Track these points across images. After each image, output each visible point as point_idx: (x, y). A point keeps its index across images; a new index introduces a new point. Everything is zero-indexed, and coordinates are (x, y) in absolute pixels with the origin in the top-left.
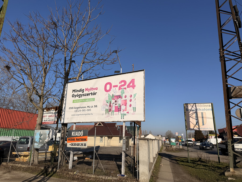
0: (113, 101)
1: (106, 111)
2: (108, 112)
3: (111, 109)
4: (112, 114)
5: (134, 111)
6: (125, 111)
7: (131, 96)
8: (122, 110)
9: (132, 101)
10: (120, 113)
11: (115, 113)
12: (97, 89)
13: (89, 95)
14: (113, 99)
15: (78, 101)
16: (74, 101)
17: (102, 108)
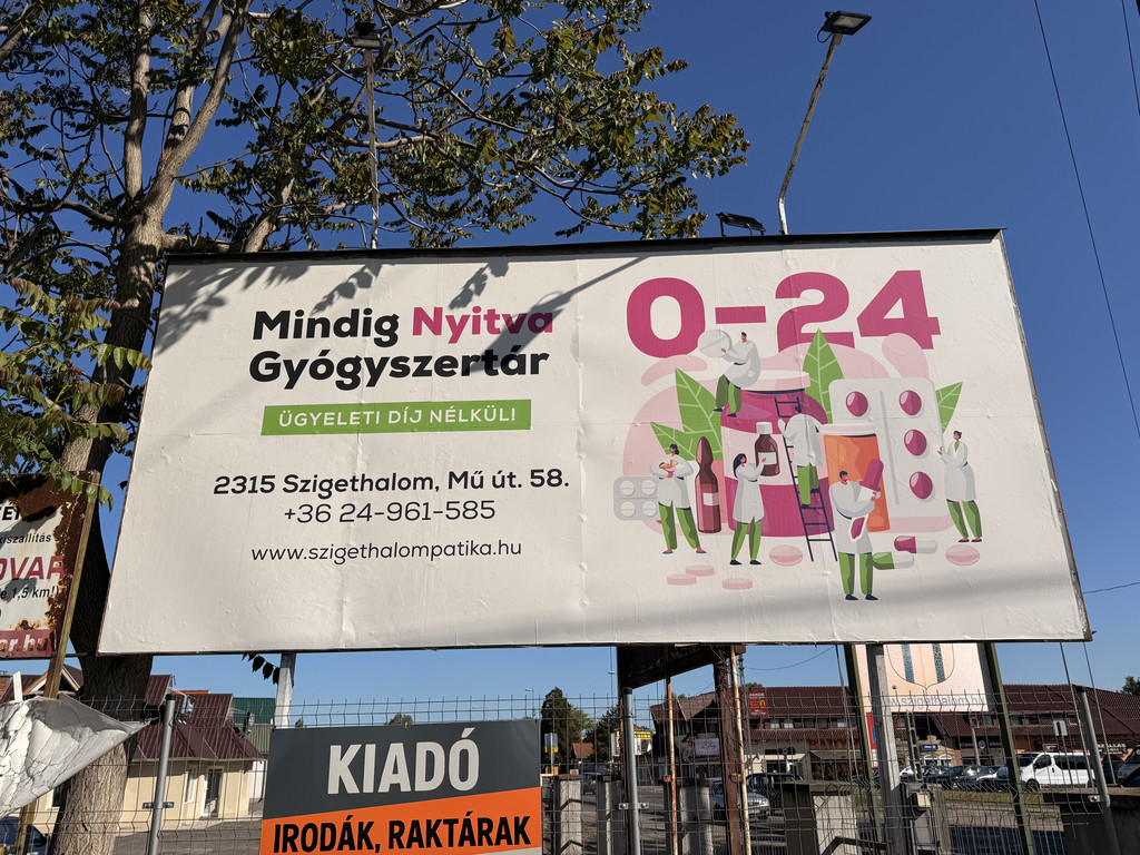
0: (733, 442)
1: (670, 521)
2: (693, 537)
4: (744, 555)
7: (913, 404)
8: (837, 518)
9: (933, 446)
10: (822, 548)
11: (768, 544)
12: (548, 328)
13: (459, 370)
14: (732, 422)
15: (326, 419)
16: (285, 421)
17: (619, 499)
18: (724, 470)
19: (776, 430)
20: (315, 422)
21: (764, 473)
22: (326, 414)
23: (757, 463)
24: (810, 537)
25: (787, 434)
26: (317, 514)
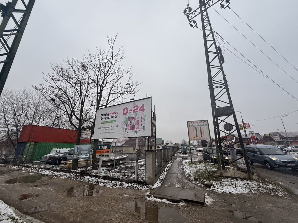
1: (124, 129)
4: (128, 132)
5: (144, 129)
6: (137, 129)
7: (142, 117)
12: (118, 113)
13: (112, 118)
14: (129, 120)
17: (121, 127)
18: (128, 125)
22: (104, 122)
26: (104, 130)
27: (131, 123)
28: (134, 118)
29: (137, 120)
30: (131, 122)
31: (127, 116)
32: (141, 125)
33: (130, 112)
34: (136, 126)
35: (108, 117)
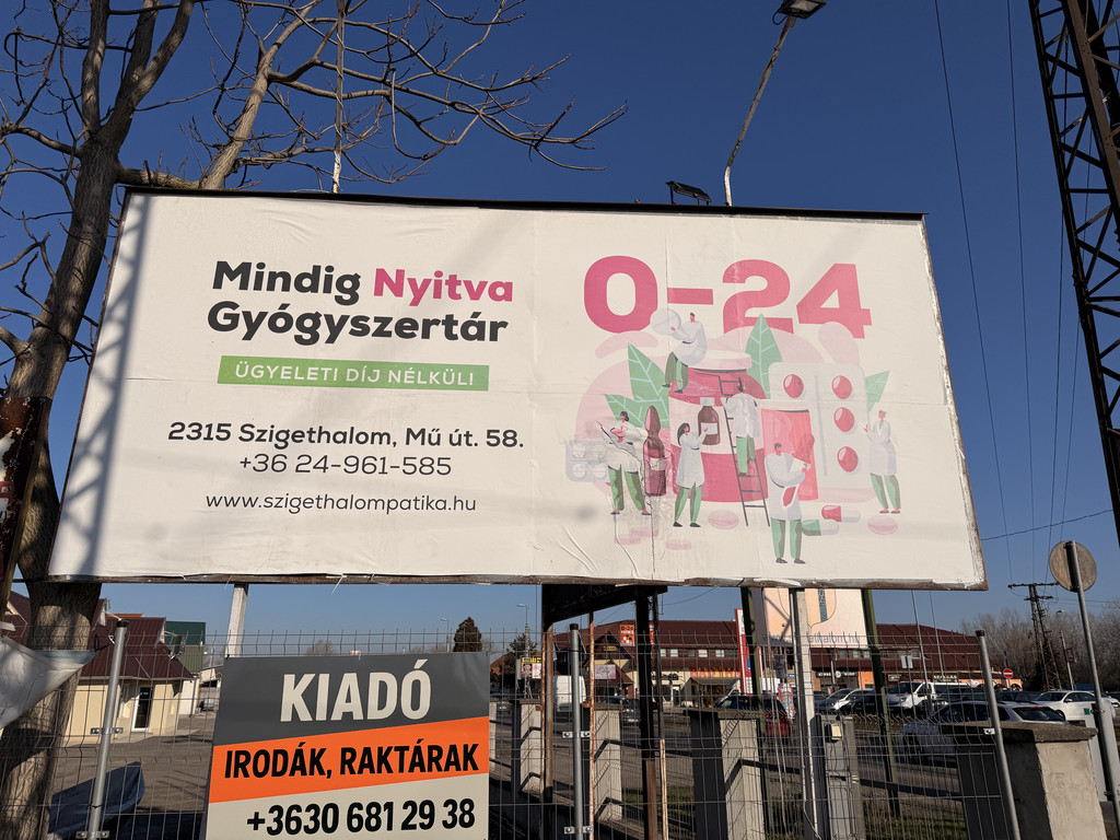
0: (680, 412)
1: (618, 483)
2: (639, 498)
3: (663, 474)
4: (685, 518)
5: (891, 508)
6: (801, 498)
7: (844, 389)
8: (771, 486)
10: (756, 513)
11: (707, 508)
12: (508, 297)
13: (419, 333)
14: (678, 394)
15: (283, 372)
16: (242, 372)
17: (571, 459)
18: (669, 437)
19: (718, 403)
20: (272, 373)
21: (705, 443)
22: (284, 368)
23: (700, 433)
24: (746, 503)
25: (728, 407)
26: (273, 464)
27: (711, 429)
28: (739, 382)
29: (778, 400)
30: (706, 416)
31: (654, 343)
32: (849, 461)
33: (684, 310)
34: (782, 469)
35: (352, 311)
